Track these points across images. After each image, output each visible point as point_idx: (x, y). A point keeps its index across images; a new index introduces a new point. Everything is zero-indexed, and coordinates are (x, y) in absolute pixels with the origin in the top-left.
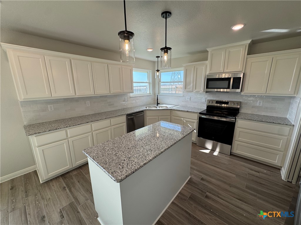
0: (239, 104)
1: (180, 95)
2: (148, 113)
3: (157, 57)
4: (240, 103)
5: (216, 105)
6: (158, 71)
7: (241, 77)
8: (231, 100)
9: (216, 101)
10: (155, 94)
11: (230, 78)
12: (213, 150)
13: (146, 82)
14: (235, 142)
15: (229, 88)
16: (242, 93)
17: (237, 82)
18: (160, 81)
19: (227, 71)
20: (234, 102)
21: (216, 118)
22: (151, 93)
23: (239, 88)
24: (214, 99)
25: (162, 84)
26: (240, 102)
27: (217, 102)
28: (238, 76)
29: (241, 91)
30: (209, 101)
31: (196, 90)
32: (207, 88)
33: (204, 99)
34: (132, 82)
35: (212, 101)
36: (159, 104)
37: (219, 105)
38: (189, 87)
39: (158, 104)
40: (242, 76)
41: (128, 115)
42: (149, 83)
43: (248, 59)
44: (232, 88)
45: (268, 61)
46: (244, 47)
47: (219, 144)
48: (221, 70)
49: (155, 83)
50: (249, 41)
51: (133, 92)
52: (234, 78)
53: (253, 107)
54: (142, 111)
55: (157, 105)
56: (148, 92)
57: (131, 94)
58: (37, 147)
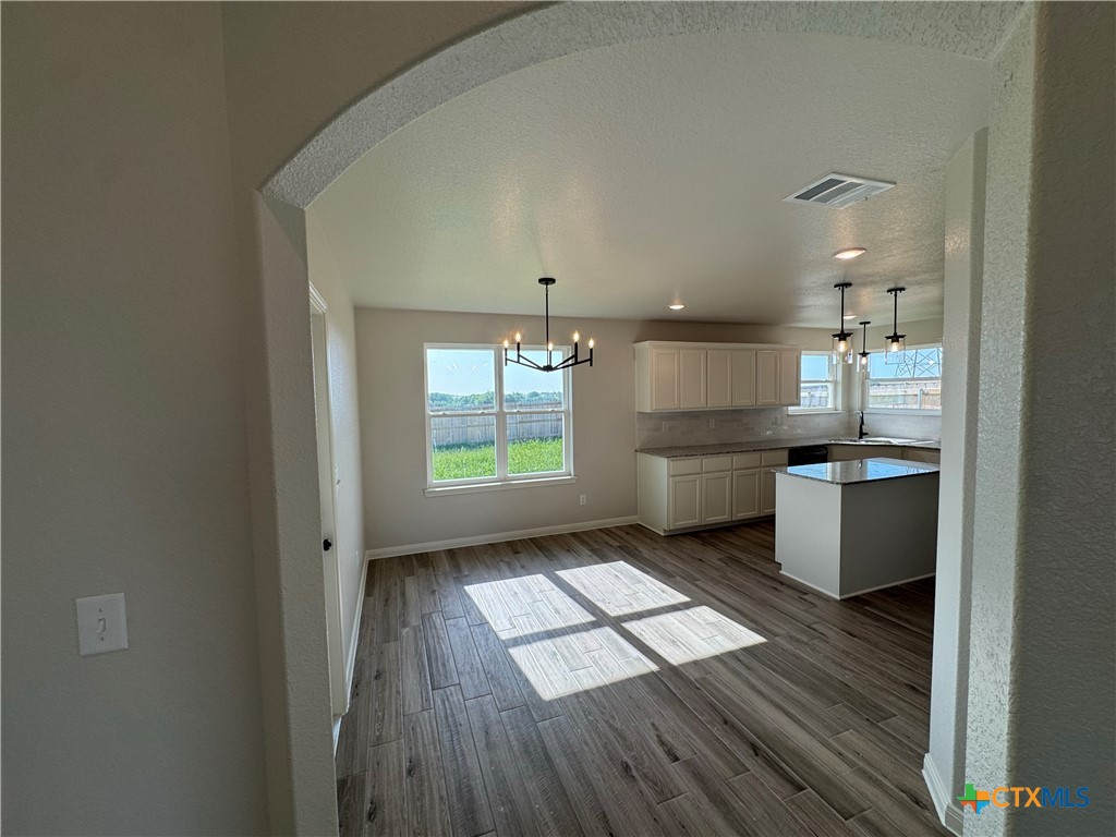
1: (932, 414)
2: (835, 449)
3: (861, 324)
6: (864, 354)
10: (849, 409)
13: (827, 381)
18: (867, 377)
22: (840, 407)
34: (798, 381)
36: (865, 434)
39: (863, 434)
41: (792, 450)
42: (835, 383)
49: (850, 379)
51: (799, 404)
54: (824, 446)
55: (860, 438)
56: (830, 406)
57: (790, 408)
58: (670, 476)
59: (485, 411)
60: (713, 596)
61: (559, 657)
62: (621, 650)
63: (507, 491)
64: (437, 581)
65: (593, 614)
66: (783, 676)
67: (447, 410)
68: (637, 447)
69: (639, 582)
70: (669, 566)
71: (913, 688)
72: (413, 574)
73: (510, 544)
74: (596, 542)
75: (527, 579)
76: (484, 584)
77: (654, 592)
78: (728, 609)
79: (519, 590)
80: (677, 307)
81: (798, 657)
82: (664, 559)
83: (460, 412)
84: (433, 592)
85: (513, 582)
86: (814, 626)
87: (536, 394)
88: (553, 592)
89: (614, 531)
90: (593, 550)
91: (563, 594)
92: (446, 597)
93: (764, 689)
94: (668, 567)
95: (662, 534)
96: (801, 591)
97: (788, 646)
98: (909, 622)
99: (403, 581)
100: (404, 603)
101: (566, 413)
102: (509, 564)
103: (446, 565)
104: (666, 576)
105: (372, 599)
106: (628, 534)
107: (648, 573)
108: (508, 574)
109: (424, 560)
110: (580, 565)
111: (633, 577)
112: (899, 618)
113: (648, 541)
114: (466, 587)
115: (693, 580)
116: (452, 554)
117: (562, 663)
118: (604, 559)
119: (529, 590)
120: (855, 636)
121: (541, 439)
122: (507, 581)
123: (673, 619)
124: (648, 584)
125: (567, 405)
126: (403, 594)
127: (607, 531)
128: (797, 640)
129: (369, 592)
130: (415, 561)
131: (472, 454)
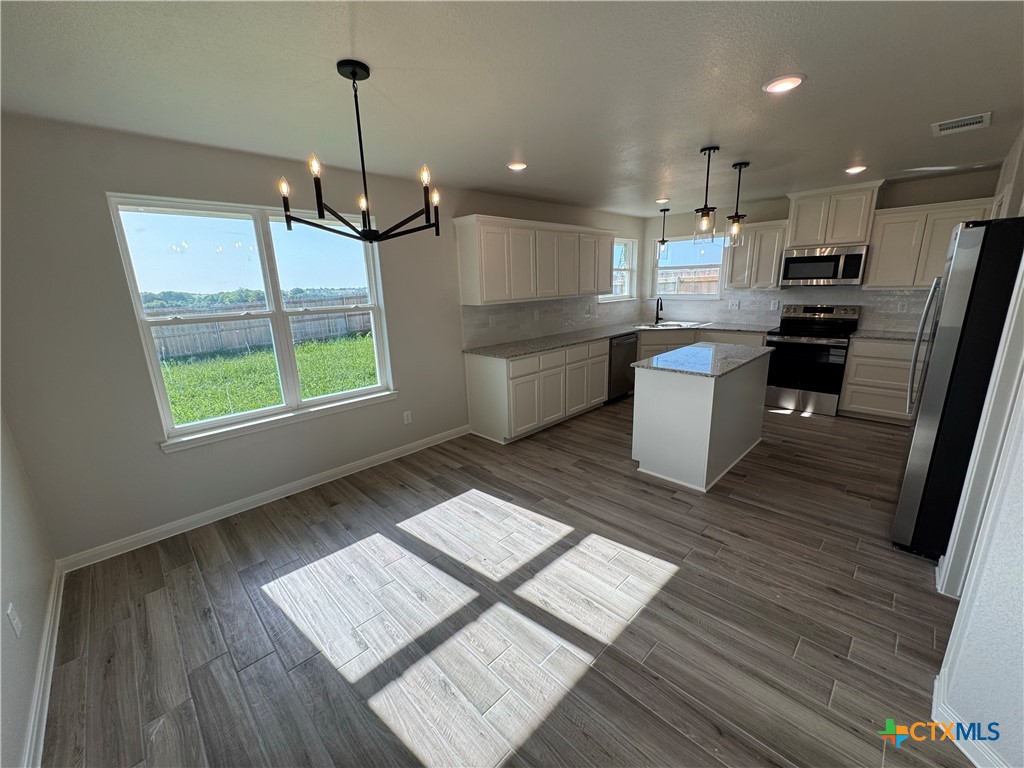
0: (857, 310)
1: (711, 298)
3: (661, 211)
4: (859, 309)
5: (802, 315)
6: (663, 242)
7: (861, 255)
8: (840, 304)
9: (805, 308)
11: (839, 256)
12: (799, 409)
13: (624, 270)
14: (848, 388)
15: (835, 276)
16: (864, 288)
17: (853, 265)
18: (656, 266)
19: (832, 241)
20: (845, 309)
21: (804, 340)
22: (635, 294)
23: (857, 277)
24: (800, 303)
25: (660, 272)
26: (860, 307)
27: (807, 309)
28: (856, 253)
29: (862, 283)
30: (788, 308)
31: (759, 284)
32: (786, 277)
33: (775, 304)
34: (610, 269)
35: (795, 308)
36: (661, 319)
37: (808, 315)
38: (739, 278)
39: (658, 319)
40: (864, 252)
41: (612, 339)
42: (631, 271)
43: (878, 217)
44: (843, 277)
45: (917, 223)
46: (870, 193)
47: (813, 395)
48: (820, 238)
49: (643, 267)
50: (880, 182)
51: (611, 292)
52: (847, 257)
53: (888, 316)
54: (634, 333)
55: (657, 323)
56: (626, 293)
57: (600, 296)
58: (509, 379)
59: (253, 312)
60: (596, 518)
61: (454, 689)
62: (533, 641)
63: (304, 425)
64: (210, 588)
65: (471, 585)
66: (725, 618)
67: (179, 313)
68: (464, 346)
69: (507, 515)
70: (527, 484)
71: (835, 591)
72: (161, 584)
73: (318, 491)
74: (432, 467)
75: (361, 546)
76: (294, 574)
77: (529, 527)
78: (619, 533)
79: (354, 570)
80: (518, 167)
81: (720, 583)
82: (518, 476)
83: (206, 315)
84: (206, 614)
85: (340, 557)
86: (706, 532)
87: (301, 291)
88: (403, 561)
89: (448, 447)
90: (432, 480)
91: (419, 562)
92: (231, 619)
93: (720, 647)
94: (528, 487)
95: (503, 443)
96: (670, 490)
97: (703, 570)
98: (772, 505)
99: (142, 605)
100: (150, 658)
101: (376, 310)
102: (325, 526)
103: (221, 551)
104: (530, 500)
105: (73, 664)
106: (465, 449)
107: (509, 500)
108: (328, 544)
109: (181, 550)
110: (425, 507)
111: (496, 511)
112: (762, 502)
113: (492, 455)
114: (265, 588)
115: (562, 499)
116: (229, 527)
117: (463, 699)
118: (454, 492)
119: (367, 566)
120: (747, 536)
121: (320, 340)
122: (330, 557)
123: (567, 564)
124: (520, 517)
125: (376, 299)
126: (145, 636)
127: (438, 449)
128: (705, 557)
129: (66, 651)
130: (161, 554)
131: (235, 364)
